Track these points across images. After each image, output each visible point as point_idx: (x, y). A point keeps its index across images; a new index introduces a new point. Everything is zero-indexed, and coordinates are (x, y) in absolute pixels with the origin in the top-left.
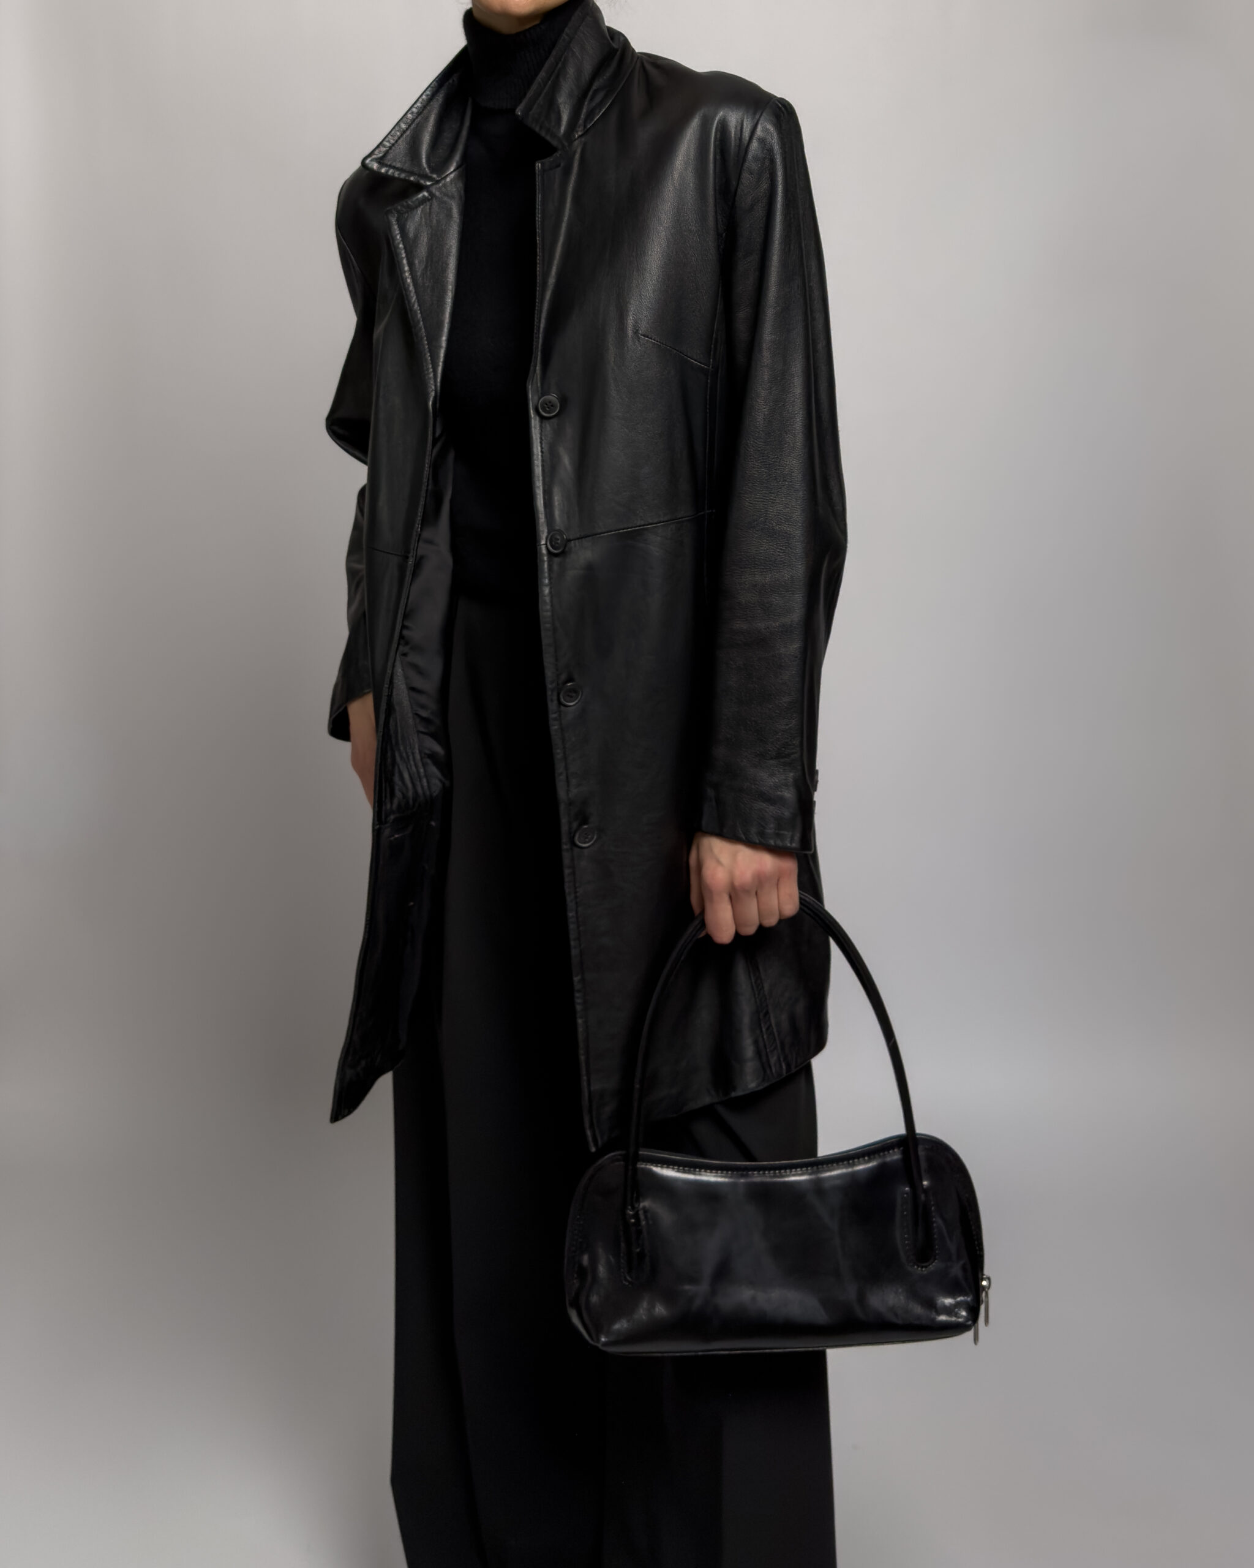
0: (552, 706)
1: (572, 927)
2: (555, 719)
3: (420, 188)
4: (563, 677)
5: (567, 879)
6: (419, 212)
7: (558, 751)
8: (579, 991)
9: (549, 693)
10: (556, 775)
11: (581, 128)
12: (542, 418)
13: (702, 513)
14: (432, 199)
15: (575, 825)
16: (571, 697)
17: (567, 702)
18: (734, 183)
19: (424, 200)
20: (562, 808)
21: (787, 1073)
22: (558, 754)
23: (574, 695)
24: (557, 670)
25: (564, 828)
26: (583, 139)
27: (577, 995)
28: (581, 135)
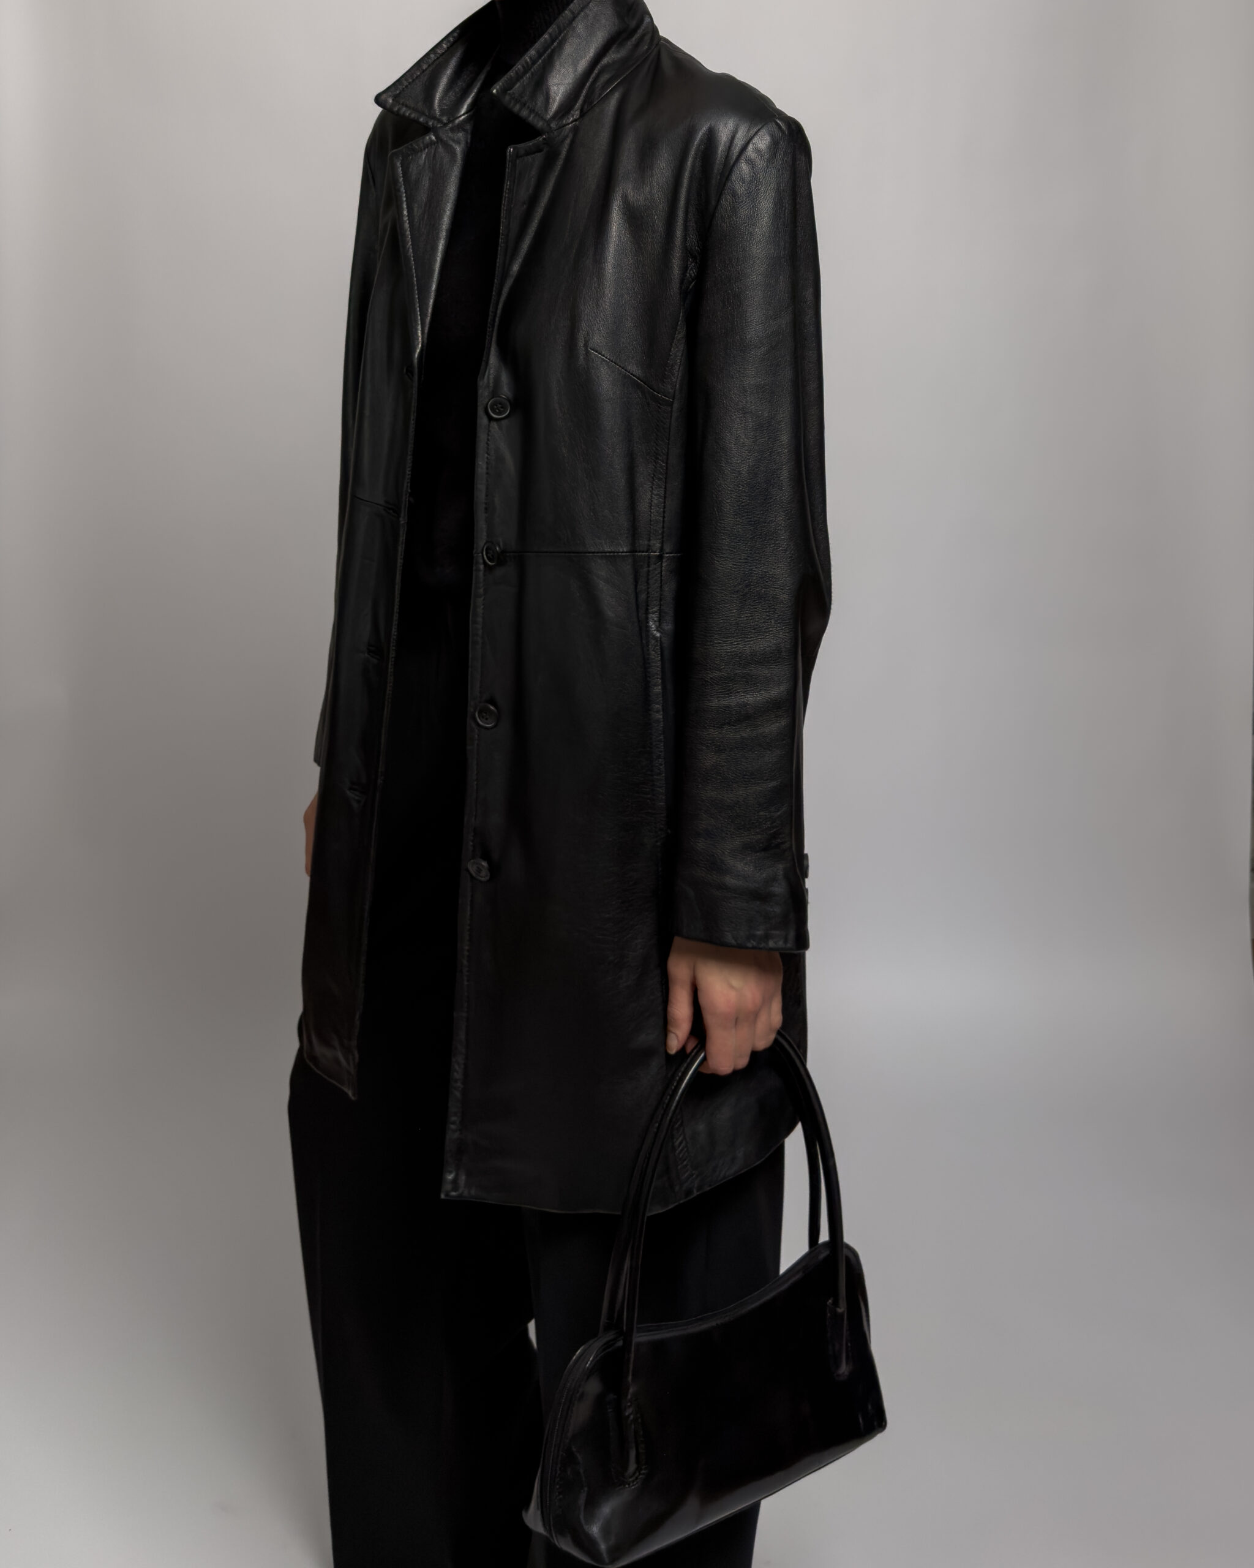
3: (427, 130)
6: (424, 156)
7: (472, 772)
11: (578, 112)
12: (490, 419)
14: (437, 142)
16: (487, 719)
17: (483, 723)
19: (432, 143)
23: (489, 716)
24: (481, 687)
26: (577, 122)
28: (575, 120)
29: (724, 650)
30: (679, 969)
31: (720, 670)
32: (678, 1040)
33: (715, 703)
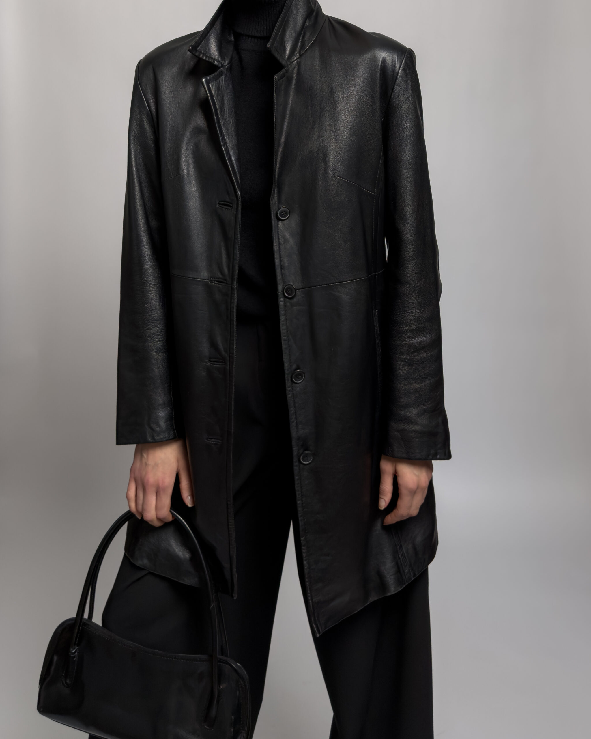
0: (288, 383)
1: (299, 509)
2: (290, 391)
4: (294, 367)
5: (296, 482)
7: (292, 409)
8: (304, 546)
9: (286, 376)
10: (290, 423)
11: (298, 54)
12: (279, 219)
13: (371, 275)
15: (301, 451)
16: (299, 378)
17: (296, 381)
18: (390, 91)
20: (294, 443)
21: (414, 577)
22: (292, 410)
23: (300, 377)
24: (290, 363)
25: (295, 453)
26: (299, 60)
27: (303, 548)
28: (298, 59)
29: (411, 316)
30: (387, 467)
31: (410, 326)
32: (385, 503)
33: (407, 342)
